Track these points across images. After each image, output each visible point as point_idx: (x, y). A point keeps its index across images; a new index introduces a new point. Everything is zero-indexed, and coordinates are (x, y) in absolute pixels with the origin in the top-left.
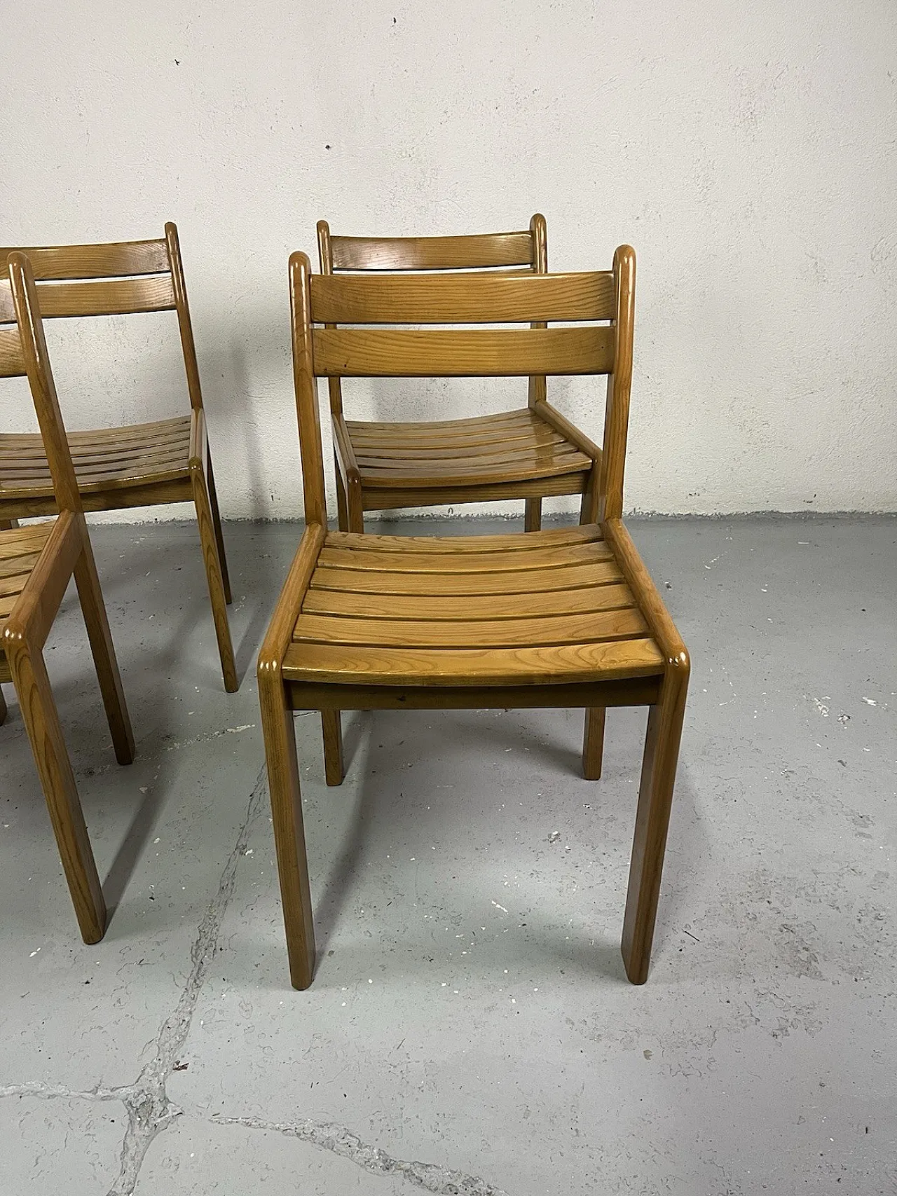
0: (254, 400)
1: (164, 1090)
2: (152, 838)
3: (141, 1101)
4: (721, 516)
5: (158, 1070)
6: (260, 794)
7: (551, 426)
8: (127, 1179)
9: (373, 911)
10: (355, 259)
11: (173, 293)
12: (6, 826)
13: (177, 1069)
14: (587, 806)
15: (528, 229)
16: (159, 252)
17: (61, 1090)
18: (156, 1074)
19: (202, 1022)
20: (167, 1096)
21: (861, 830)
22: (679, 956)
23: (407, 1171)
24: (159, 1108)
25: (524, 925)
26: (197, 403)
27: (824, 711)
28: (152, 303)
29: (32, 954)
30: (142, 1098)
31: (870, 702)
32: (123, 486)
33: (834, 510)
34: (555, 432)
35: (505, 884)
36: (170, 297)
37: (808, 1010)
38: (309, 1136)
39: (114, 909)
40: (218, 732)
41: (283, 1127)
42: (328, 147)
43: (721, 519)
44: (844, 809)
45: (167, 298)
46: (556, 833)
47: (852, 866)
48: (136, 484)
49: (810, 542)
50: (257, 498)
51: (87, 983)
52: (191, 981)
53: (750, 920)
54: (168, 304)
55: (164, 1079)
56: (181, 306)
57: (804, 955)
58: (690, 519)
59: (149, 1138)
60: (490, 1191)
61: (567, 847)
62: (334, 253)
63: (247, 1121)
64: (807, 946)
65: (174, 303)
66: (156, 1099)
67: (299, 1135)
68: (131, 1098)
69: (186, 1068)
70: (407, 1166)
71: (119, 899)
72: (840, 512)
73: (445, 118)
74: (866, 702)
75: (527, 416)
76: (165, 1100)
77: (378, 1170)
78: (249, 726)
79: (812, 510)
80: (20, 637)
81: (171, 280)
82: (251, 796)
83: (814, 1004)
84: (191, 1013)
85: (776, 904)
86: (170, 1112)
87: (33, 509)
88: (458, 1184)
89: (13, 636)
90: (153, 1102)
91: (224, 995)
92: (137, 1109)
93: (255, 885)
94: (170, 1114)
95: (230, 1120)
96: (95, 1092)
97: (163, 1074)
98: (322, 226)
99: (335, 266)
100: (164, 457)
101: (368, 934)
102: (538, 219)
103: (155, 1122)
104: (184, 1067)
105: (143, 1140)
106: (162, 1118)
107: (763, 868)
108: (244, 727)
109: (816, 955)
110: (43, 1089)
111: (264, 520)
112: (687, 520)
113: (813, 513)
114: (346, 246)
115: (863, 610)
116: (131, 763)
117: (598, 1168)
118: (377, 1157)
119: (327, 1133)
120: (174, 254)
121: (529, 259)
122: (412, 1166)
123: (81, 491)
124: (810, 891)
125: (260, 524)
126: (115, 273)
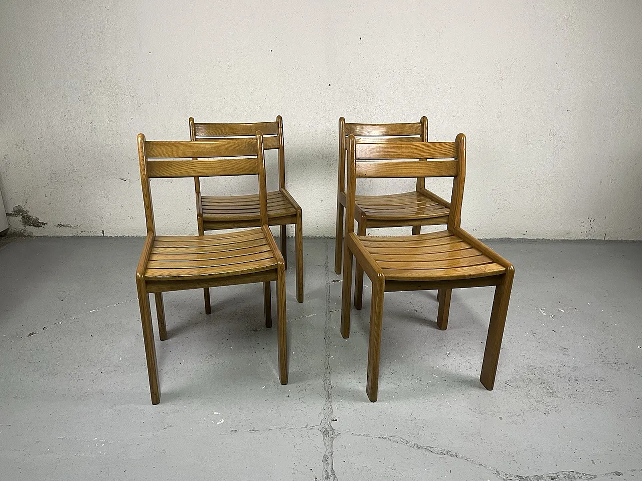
1: (331, 427)
2: (291, 352)
4: (486, 239)
5: (326, 421)
6: (328, 338)
7: (430, 198)
8: (329, 450)
9: (386, 376)
10: (353, 131)
11: (278, 142)
13: (333, 421)
14: (458, 344)
15: (420, 122)
18: (326, 423)
19: (337, 408)
20: (333, 428)
21: (565, 353)
23: (426, 449)
24: (331, 432)
25: (445, 380)
27: (544, 313)
29: (263, 388)
30: (324, 429)
31: (561, 310)
33: (535, 238)
34: (432, 201)
35: (434, 368)
36: (277, 144)
37: (555, 407)
38: (388, 439)
40: (302, 317)
41: (378, 437)
42: (330, 85)
44: (558, 346)
46: (449, 352)
47: (563, 364)
49: (526, 250)
51: (288, 396)
52: (327, 396)
53: (529, 380)
54: (276, 147)
55: (330, 424)
56: (281, 149)
59: (332, 440)
60: (456, 454)
61: (454, 357)
63: (365, 435)
64: (551, 388)
65: (278, 146)
66: (329, 429)
67: (384, 439)
68: (320, 429)
70: (426, 447)
72: (537, 239)
75: (416, 194)
76: (333, 430)
77: (416, 448)
78: (313, 315)
79: (525, 237)
82: (324, 339)
83: (557, 405)
84: (331, 405)
87: (236, 225)
88: (444, 452)
91: (341, 400)
92: (323, 432)
93: (338, 368)
94: (336, 433)
95: (359, 435)
96: (306, 427)
97: (328, 423)
98: (342, 119)
101: (387, 383)
103: (331, 436)
104: (336, 420)
105: (330, 440)
106: (334, 435)
107: (530, 364)
108: (311, 315)
109: (555, 391)
113: (524, 239)
114: (351, 127)
115: (553, 277)
116: (271, 327)
118: (414, 445)
119: (394, 439)
120: (281, 128)
121: (420, 133)
124: (549, 371)
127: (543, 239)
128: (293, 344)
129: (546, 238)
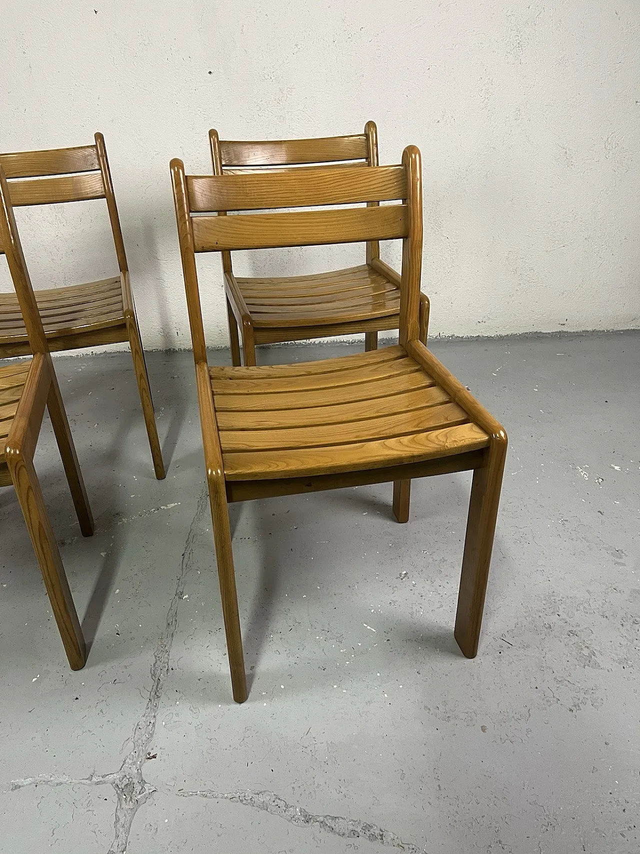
0: (162, 262)
1: (141, 774)
2: (114, 589)
3: (125, 783)
4: (501, 337)
5: (135, 759)
6: (190, 554)
7: (385, 277)
8: (121, 840)
9: (279, 635)
10: (238, 157)
11: (103, 186)
12: (5, 586)
13: (149, 758)
14: (425, 552)
15: (363, 133)
16: (91, 155)
17: (64, 779)
18: (134, 763)
19: (164, 723)
20: (144, 779)
21: (618, 560)
22: (499, 657)
23: (322, 822)
24: (138, 788)
25: (388, 640)
26: (124, 267)
27: (585, 476)
28: (88, 194)
29: (34, 680)
30: (126, 781)
31: (616, 468)
32: (76, 332)
33: (580, 330)
34: (388, 282)
35: (372, 611)
36: (101, 189)
37: (592, 691)
38: (249, 801)
39: (91, 643)
40: (154, 509)
41: (230, 796)
42: (210, 73)
43: (501, 339)
44: (605, 546)
45: (98, 190)
46: (405, 572)
47: (614, 586)
48: (86, 330)
49: (565, 353)
50: (166, 334)
51: (77, 699)
52: (153, 693)
53: (546, 628)
54: (99, 194)
55: (140, 766)
56: (109, 195)
57: (586, 652)
58: (479, 340)
59: (134, 810)
60: (381, 833)
61: (414, 582)
62: (222, 153)
63: (204, 793)
64: (587, 645)
65: (104, 193)
66: (135, 781)
67: (241, 801)
68: (117, 782)
69: (156, 758)
70: (321, 819)
71: (94, 635)
72: (583, 331)
73: (296, 49)
74: (614, 468)
75: (366, 270)
76: (143, 782)
77: (301, 823)
78: (176, 504)
79: (565, 330)
80: (18, 452)
81: (101, 176)
82: (183, 555)
83: (596, 686)
84: (155, 717)
85: (563, 616)
86: (147, 790)
88: (359, 829)
89: (12, 452)
90: (133, 784)
91: (178, 703)
92: (123, 790)
93: (192, 621)
94: (147, 792)
95: (191, 793)
96: (90, 778)
97: (139, 763)
98: (213, 133)
99: (223, 163)
100: (105, 309)
101: (278, 652)
102: (371, 125)
103: (136, 799)
104: (154, 757)
105: (129, 811)
106: (141, 795)
107: (552, 590)
108: (173, 505)
109: (595, 652)
110: (52, 779)
111: (172, 350)
112: (477, 340)
113: (566, 332)
114: (232, 148)
115: (606, 402)
116: (92, 535)
117: (457, 812)
118: (300, 814)
119: (261, 798)
120: (102, 156)
121: (365, 154)
122: (325, 819)
123: (47, 337)
124: (586, 605)
125: (170, 353)
126: (59, 172)
127: (593, 331)
128: (125, 570)
129: (598, 329)
